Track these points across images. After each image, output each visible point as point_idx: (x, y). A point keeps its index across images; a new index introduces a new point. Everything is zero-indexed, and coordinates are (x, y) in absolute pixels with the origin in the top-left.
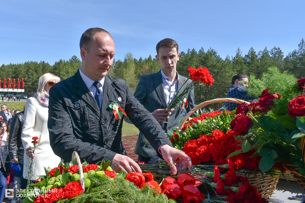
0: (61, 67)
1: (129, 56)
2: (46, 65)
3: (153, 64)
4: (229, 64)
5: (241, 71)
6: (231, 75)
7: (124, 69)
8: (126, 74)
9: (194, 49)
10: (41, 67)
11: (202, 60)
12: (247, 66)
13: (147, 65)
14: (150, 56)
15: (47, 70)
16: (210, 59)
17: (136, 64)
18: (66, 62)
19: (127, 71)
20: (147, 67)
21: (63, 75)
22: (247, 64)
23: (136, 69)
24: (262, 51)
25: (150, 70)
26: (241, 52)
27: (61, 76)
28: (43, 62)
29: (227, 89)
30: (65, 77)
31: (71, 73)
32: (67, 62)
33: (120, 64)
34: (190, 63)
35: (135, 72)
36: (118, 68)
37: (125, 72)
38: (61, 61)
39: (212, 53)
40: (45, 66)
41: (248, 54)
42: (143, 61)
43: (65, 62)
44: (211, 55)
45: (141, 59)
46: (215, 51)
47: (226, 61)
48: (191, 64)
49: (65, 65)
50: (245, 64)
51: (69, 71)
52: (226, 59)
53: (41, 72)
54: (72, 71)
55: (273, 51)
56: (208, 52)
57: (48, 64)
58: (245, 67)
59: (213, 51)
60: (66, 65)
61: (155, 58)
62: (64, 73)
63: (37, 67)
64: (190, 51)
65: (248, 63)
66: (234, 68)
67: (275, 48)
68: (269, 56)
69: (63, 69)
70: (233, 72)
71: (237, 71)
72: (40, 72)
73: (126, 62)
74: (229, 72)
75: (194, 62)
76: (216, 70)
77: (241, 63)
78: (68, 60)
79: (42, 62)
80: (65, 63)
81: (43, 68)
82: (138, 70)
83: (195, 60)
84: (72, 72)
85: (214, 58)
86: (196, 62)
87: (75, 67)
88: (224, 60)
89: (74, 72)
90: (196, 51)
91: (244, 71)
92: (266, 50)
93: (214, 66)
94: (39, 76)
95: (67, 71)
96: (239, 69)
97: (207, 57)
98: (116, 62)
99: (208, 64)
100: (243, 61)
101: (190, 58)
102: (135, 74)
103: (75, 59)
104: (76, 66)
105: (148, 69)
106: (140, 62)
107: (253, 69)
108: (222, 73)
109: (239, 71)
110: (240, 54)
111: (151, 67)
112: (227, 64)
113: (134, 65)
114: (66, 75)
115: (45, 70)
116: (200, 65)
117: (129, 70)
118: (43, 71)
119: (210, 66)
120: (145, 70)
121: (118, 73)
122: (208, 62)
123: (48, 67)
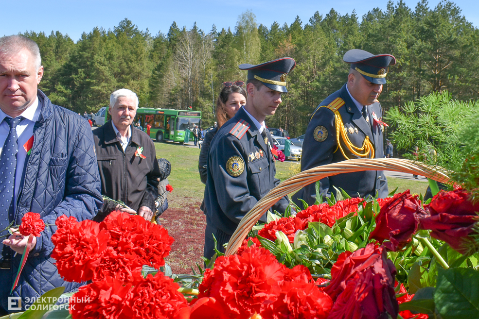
0: (96, 45)
1: (248, 18)
2: (65, 41)
3: (303, 38)
7: (235, 50)
8: (239, 60)
9: (401, 2)
10: (54, 45)
11: (422, 28)
13: (290, 39)
14: (297, 19)
15: (66, 51)
16: (443, 26)
17: (262, 37)
18: (107, 33)
19: (242, 55)
20: (289, 46)
21: (100, 63)
23: (264, 49)
25: (297, 52)
27: (96, 64)
28: (58, 33)
30: (103, 67)
31: (118, 58)
32: (109, 32)
33: (226, 38)
34: (392, 35)
35: (261, 55)
37: (237, 57)
38: (96, 31)
39: (448, 12)
40: (62, 43)
42: (280, 31)
43: (103, 32)
44: (445, 16)
45: (275, 27)
46: (456, 7)
48: (395, 37)
49: (104, 41)
51: (114, 53)
53: (53, 55)
54: (121, 54)
57: (69, 40)
59: (450, 5)
60: (107, 41)
62: (103, 59)
63: (44, 45)
64: (394, 6)
69: (101, 50)
72: (51, 55)
73: (242, 33)
75: (403, 33)
76: (457, 53)
78: (112, 30)
79: (55, 34)
80: (104, 36)
81: (57, 47)
82: (268, 51)
83: (406, 29)
84: (119, 56)
85: (452, 24)
86: (407, 34)
87: (126, 44)
89: (123, 56)
90: (407, 6)
93: (452, 43)
94: (48, 65)
95: (110, 54)
97: (435, 22)
98: (219, 34)
99: (436, 37)
101: (393, 24)
103: (128, 26)
104: (130, 44)
105: (291, 50)
106: (274, 34)
108: (474, 59)
111: (300, 45)
113: (258, 39)
114: (106, 63)
115: (62, 51)
116: (418, 39)
117: (247, 52)
118: (56, 53)
119: (444, 41)
120: (284, 50)
121: (223, 58)
122: (437, 34)
123: (67, 45)
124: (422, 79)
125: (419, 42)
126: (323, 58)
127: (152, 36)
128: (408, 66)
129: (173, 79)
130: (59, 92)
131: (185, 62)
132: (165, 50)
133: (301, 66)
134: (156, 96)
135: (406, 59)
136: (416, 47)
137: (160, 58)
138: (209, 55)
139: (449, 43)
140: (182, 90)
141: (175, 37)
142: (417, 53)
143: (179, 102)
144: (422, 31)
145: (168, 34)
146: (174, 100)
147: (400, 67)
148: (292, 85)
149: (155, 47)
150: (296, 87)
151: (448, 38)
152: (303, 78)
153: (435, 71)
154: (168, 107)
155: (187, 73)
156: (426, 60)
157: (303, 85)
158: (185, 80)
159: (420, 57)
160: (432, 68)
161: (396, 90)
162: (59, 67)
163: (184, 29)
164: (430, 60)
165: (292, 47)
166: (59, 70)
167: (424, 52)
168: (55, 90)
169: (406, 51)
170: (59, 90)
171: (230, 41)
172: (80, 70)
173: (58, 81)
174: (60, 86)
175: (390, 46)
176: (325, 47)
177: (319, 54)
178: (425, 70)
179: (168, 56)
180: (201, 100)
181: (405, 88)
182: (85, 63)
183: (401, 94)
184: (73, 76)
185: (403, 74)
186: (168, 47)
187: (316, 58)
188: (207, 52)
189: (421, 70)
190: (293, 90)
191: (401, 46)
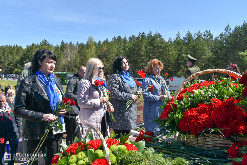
1: (90, 39)
3: (110, 46)
4: (171, 45)
5: (181, 50)
6: (173, 54)
7: (87, 50)
8: (88, 54)
9: (144, 33)
11: (150, 42)
12: (186, 46)
13: (106, 46)
14: (107, 39)
15: (21, 52)
16: (156, 41)
17: (96, 46)
19: (89, 52)
20: (105, 48)
22: (185, 45)
23: (96, 51)
24: (196, 34)
25: (108, 51)
26: (180, 35)
28: (17, 45)
29: (170, 65)
33: (82, 46)
34: (140, 44)
36: (81, 49)
37: (87, 53)
39: (158, 36)
40: (19, 49)
41: (185, 37)
44: (157, 37)
45: (100, 42)
46: (160, 34)
47: (169, 42)
48: (142, 45)
50: (184, 44)
52: (169, 41)
55: (206, 34)
56: (155, 35)
57: (21, 48)
58: (184, 47)
59: (158, 34)
61: (112, 41)
63: (11, 50)
64: (141, 34)
65: (186, 43)
66: (175, 48)
67: (207, 32)
68: (202, 38)
70: (175, 51)
71: (178, 50)
73: (88, 44)
74: (171, 51)
75: (144, 44)
76: (161, 50)
77: (180, 44)
79: (16, 45)
80: (36, 46)
81: (17, 51)
82: (98, 51)
83: (145, 42)
85: (159, 40)
86: (145, 44)
88: (167, 41)
90: (145, 34)
91: (183, 50)
92: (199, 33)
93: (159, 46)
96: (179, 49)
97: (154, 39)
98: (79, 45)
99: (154, 45)
100: (182, 42)
101: (141, 40)
102: (95, 54)
103: (45, 42)
105: (106, 50)
107: (190, 49)
108: (166, 52)
109: (180, 50)
110: (180, 36)
111: (109, 48)
112: (170, 45)
113: (94, 46)
115: (19, 52)
116: (148, 45)
117: (91, 51)
118: (17, 53)
119: (157, 46)
120: (104, 50)
121: (81, 53)
122: (155, 44)
123: (21, 50)
124: (150, 59)
125: (149, 46)
126: (117, 53)
127: (54, 46)
128: (146, 55)
129: (63, 61)
130: (19, 68)
131: (68, 55)
132: (60, 51)
133: (110, 55)
134: (57, 68)
135: (145, 53)
136: (148, 48)
137: (58, 54)
138: (76, 52)
139: (158, 46)
140: (67, 65)
141: (63, 46)
142: (148, 50)
143: (66, 70)
144: (150, 43)
145: (61, 45)
146: (64, 69)
147: (143, 55)
148: (107, 62)
149: (56, 50)
150: (108, 63)
151: (158, 45)
152: (111, 60)
153: (154, 56)
154: (62, 72)
155: (69, 59)
156: (151, 53)
157: (111, 62)
158: (68, 62)
159: (149, 52)
160: (153, 55)
161: (142, 63)
162: (18, 58)
163: (67, 43)
164: (153, 52)
165: (106, 49)
166: (19, 60)
167: (150, 50)
168: (17, 67)
169: (145, 50)
170: (19, 67)
171: (84, 47)
172: (27, 59)
173: (18, 63)
174: (19, 66)
175: (140, 48)
176: (118, 49)
177: (116, 51)
178: (151, 56)
179: (61, 53)
180: (75, 69)
181: (145, 62)
182: (29, 56)
183: (144, 64)
184: (24, 62)
185: (145, 57)
186: (61, 50)
187: (115, 53)
188: (75, 51)
189: (150, 56)
190: (107, 64)
191: (143, 48)
